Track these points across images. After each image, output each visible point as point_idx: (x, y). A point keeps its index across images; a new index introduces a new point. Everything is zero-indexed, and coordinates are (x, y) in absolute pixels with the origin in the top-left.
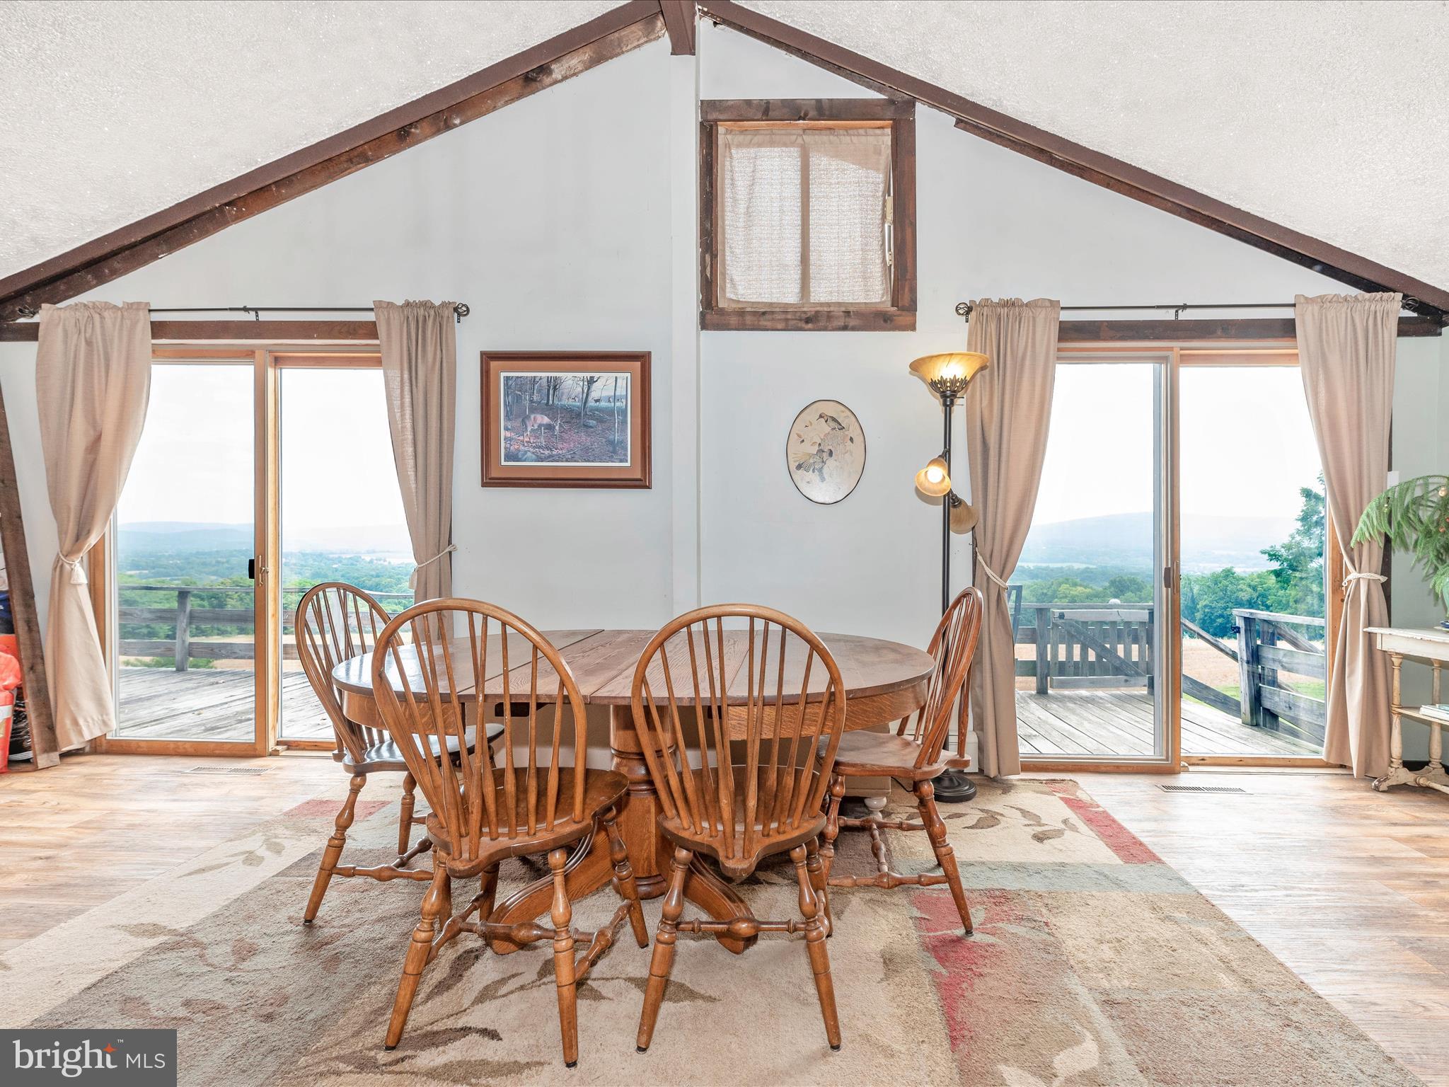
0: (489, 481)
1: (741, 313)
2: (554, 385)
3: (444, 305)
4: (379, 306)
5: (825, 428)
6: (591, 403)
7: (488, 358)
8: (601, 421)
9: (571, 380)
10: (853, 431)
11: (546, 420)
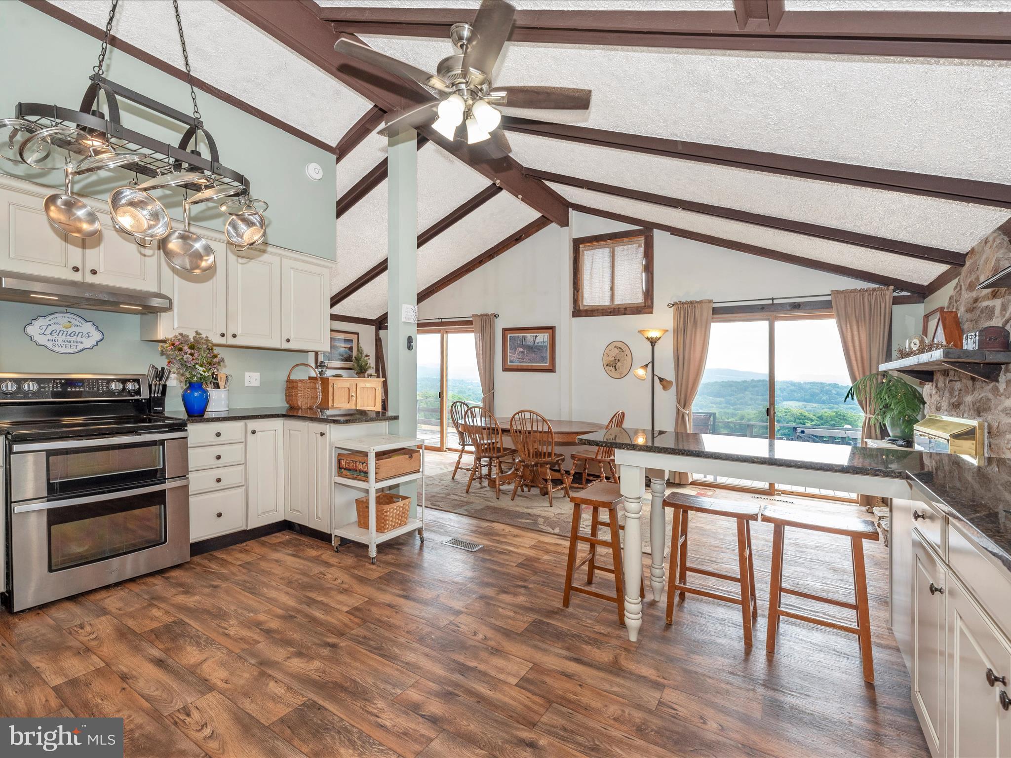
0: (505, 369)
1: (586, 311)
2: (524, 338)
3: (492, 314)
4: (474, 316)
5: (617, 351)
6: (536, 344)
7: (505, 330)
8: (539, 350)
9: (530, 336)
10: (628, 352)
11: (522, 350)
